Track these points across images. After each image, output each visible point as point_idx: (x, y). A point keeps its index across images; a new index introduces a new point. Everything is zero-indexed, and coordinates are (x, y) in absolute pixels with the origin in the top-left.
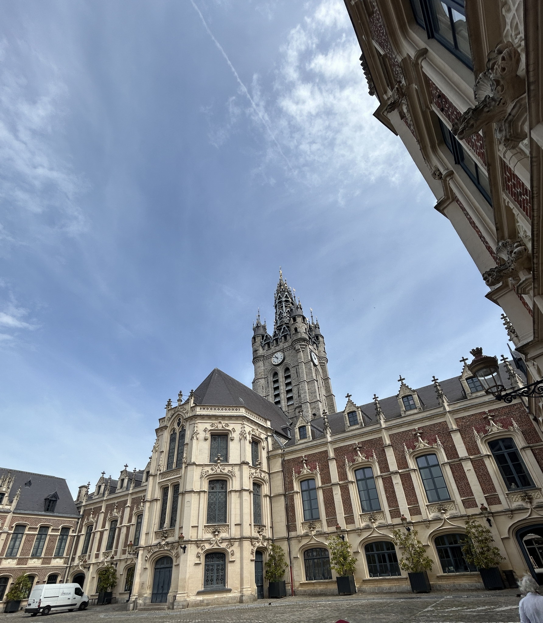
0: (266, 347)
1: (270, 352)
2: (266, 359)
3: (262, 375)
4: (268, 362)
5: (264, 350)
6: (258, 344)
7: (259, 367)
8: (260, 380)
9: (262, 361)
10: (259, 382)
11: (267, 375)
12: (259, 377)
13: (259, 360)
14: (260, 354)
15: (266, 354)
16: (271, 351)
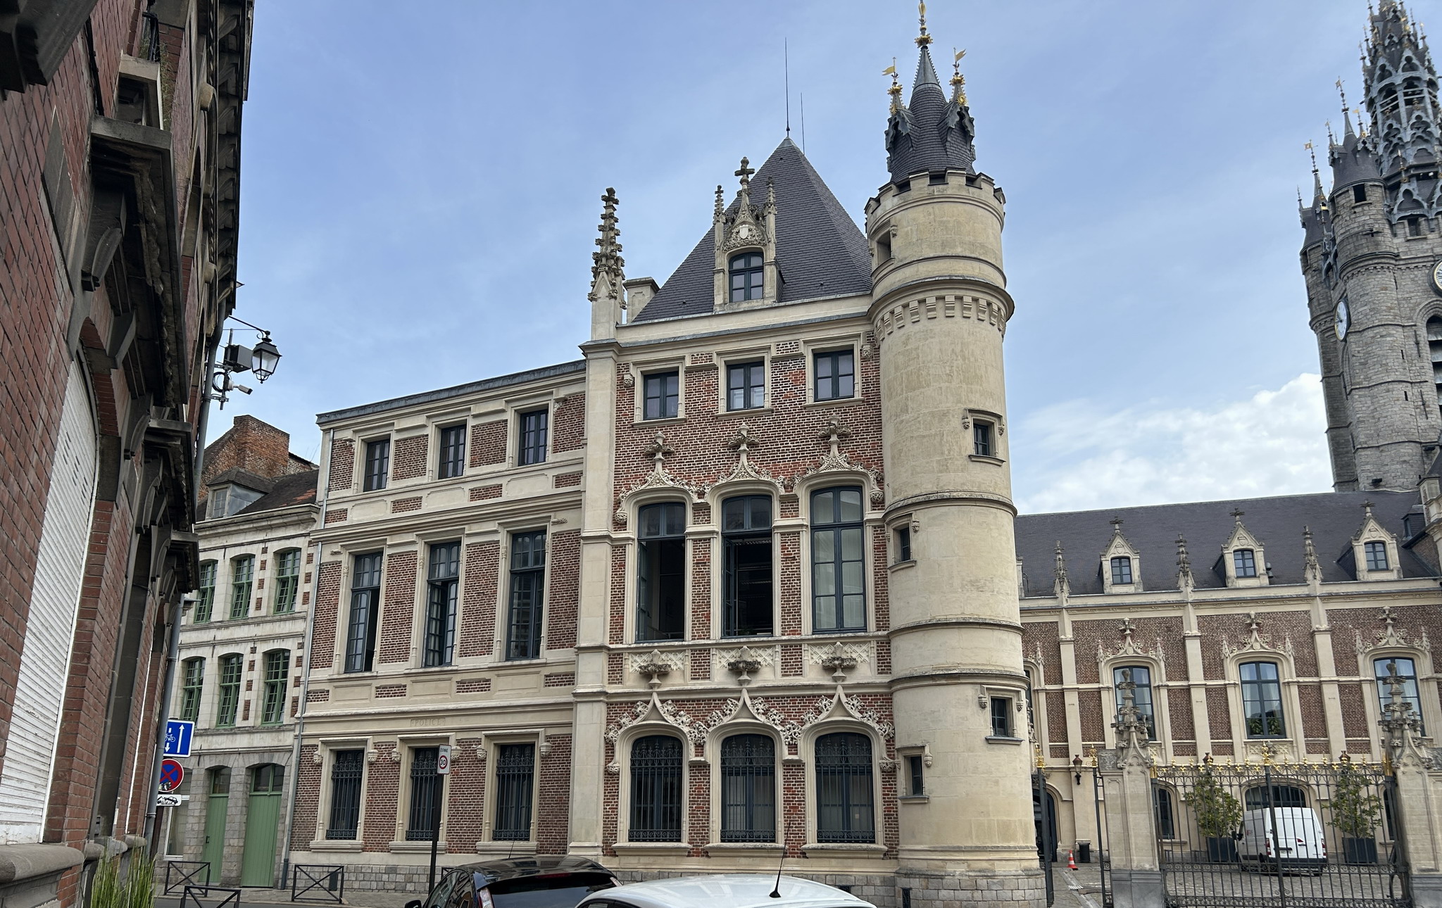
0: (1404, 230)
1: (1420, 249)
2: (1403, 267)
3: (1395, 315)
4: (1413, 280)
5: (1395, 235)
6: (1378, 213)
7: (1386, 289)
8: (1392, 330)
9: (1392, 274)
10: (1389, 335)
11: (1410, 318)
12: (1387, 320)
13: (1386, 266)
14: (1388, 249)
15: (1406, 253)
16: (1426, 247)
